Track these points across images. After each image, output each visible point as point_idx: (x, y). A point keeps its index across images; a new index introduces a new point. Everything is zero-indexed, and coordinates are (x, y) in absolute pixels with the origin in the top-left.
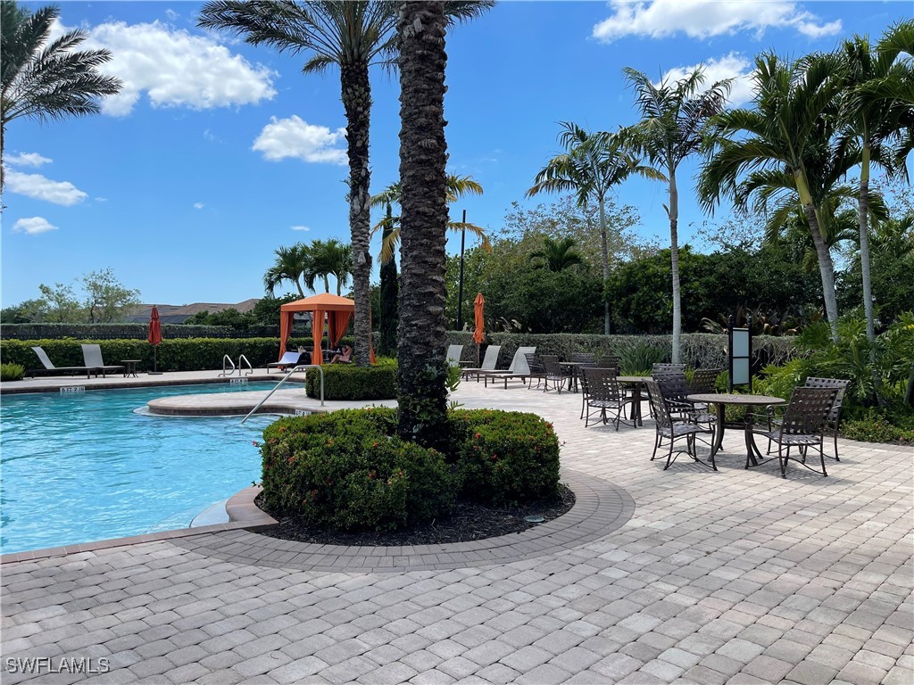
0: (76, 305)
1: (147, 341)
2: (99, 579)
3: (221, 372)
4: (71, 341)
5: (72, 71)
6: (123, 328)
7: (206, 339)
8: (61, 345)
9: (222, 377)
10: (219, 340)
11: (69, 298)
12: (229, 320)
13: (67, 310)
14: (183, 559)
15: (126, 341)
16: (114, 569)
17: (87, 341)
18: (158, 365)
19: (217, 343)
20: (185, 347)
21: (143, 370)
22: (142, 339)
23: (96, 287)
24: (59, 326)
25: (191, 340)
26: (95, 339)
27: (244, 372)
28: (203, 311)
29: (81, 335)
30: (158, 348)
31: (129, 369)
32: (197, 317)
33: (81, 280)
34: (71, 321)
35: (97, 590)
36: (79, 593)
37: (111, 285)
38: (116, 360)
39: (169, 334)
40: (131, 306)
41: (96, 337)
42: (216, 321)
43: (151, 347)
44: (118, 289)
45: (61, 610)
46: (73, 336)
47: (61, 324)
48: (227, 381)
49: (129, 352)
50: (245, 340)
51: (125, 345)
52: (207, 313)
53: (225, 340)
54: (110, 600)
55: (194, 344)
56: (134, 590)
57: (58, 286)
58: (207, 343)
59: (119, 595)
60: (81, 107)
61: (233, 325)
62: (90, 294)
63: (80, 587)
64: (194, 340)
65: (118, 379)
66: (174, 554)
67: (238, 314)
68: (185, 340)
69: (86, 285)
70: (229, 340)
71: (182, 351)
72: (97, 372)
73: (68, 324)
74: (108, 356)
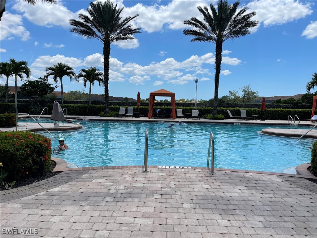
0: (239, 97)
1: (260, 109)
2: (256, 182)
3: (287, 121)
4: (237, 108)
5: (243, 22)
6: (253, 105)
7: (281, 109)
8: (234, 110)
9: (287, 123)
10: (286, 109)
11: (237, 95)
12: (291, 102)
13: (236, 98)
14: (282, 183)
15: (254, 109)
16: (260, 180)
17: (242, 108)
18: (264, 117)
19: (286, 111)
20: (274, 111)
21: (259, 119)
22: (259, 108)
23: (245, 91)
24: (234, 104)
25: (275, 109)
26: (244, 108)
27: (296, 122)
28: (279, 99)
29: (240, 107)
30: (264, 112)
31: (254, 118)
32: (277, 101)
33: (241, 89)
34: (237, 102)
35: (256, 185)
36: (251, 185)
37: (250, 90)
38: (250, 115)
39: (268, 107)
40: (255, 97)
41: (244, 107)
42: (285, 102)
43: (262, 111)
44: (252, 92)
45: (246, 188)
46: (238, 107)
47: (234, 103)
48: (289, 124)
49: (255, 113)
50: (297, 110)
51: (253, 110)
52: (280, 99)
53: (289, 109)
54: (260, 189)
55: (277, 111)
56: (267, 188)
57: (234, 91)
58: (282, 110)
59: (263, 189)
60: (245, 33)
61: (292, 104)
62: (243, 93)
63: (250, 183)
64: (277, 109)
65: (251, 121)
66: (279, 180)
67: (295, 100)
68: (273, 109)
69: (242, 90)
70: (290, 109)
71: (272, 113)
72: (244, 119)
73: (237, 103)
74: (248, 113)
